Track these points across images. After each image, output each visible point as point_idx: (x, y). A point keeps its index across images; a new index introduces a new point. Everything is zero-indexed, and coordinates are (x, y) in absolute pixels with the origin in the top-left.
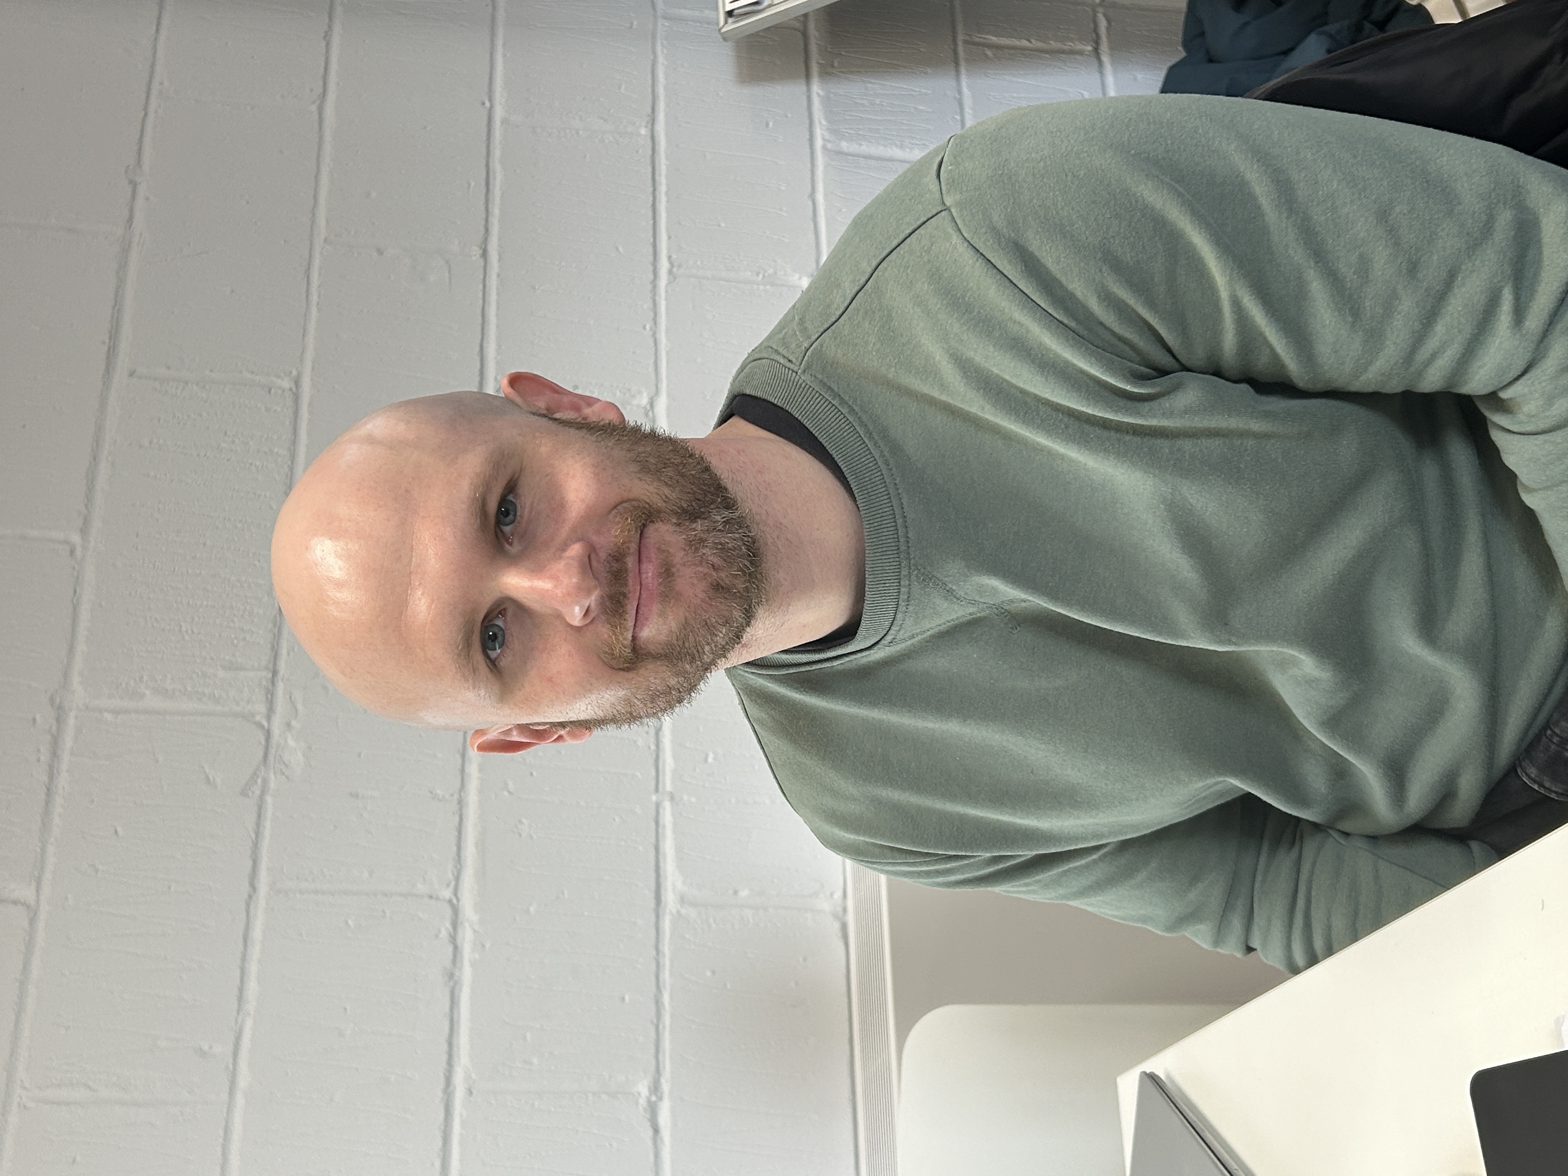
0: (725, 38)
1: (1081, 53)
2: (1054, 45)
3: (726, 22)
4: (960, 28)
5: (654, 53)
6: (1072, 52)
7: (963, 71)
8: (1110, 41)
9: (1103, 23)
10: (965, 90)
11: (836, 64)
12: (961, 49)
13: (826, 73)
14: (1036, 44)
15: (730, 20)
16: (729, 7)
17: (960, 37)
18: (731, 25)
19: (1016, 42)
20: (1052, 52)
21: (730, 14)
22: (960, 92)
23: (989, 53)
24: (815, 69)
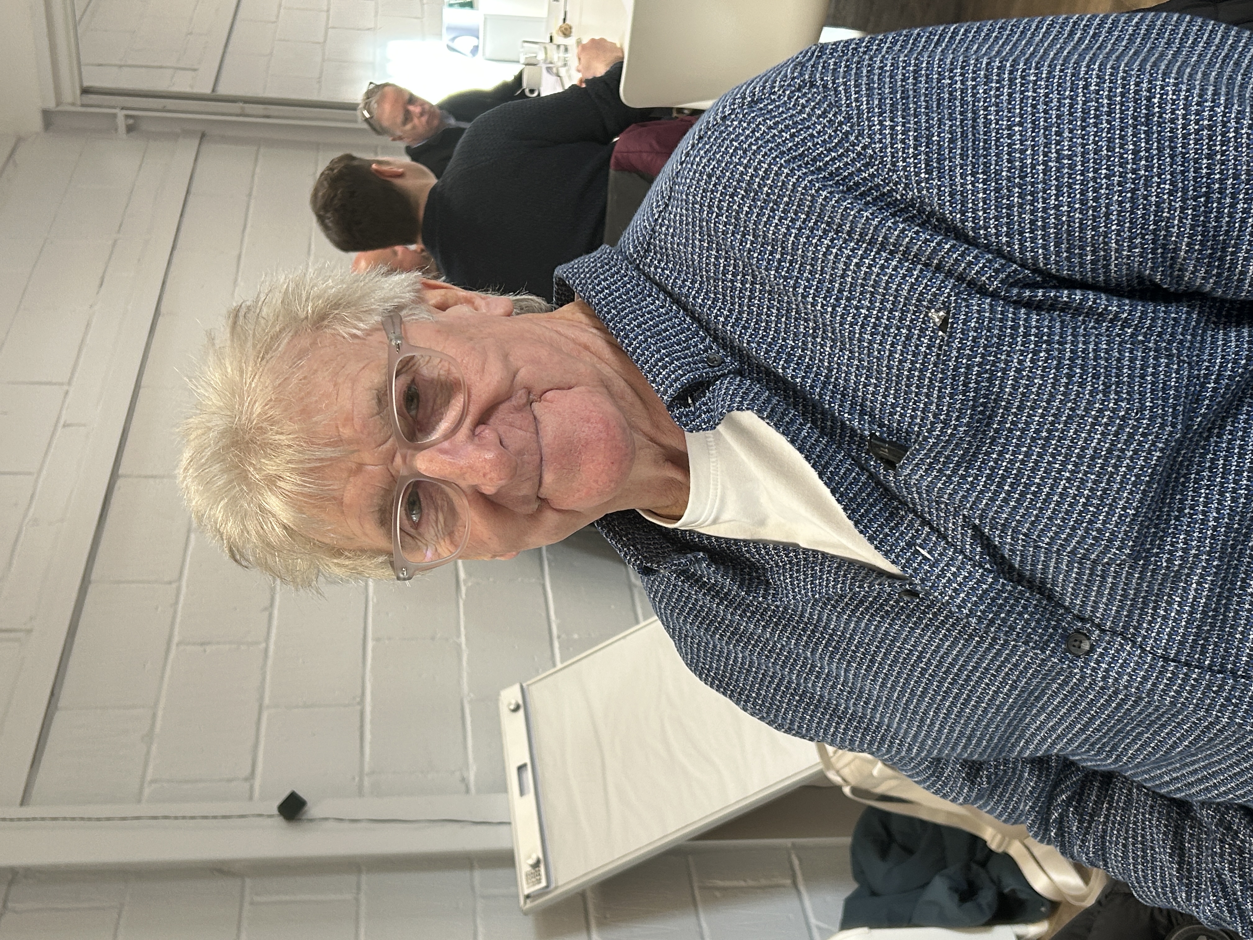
0: (526, 913)
1: (784, 886)
2: (763, 882)
3: (525, 903)
4: (695, 878)
5: (476, 927)
6: (778, 886)
7: (700, 909)
8: (803, 874)
9: (796, 862)
10: (704, 925)
11: (608, 916)
12: (697, 892)
13: (602, 924)
14: (751, 883)
15: (528, 901)
16: (527, 892)
17: (696, 885)
18: (529, 904)
19: (735, 883)
20: (763, 888)
21: (528, 897)
22: (700, 926)
23: (718, 894)
24: (593, 922)
